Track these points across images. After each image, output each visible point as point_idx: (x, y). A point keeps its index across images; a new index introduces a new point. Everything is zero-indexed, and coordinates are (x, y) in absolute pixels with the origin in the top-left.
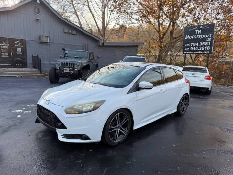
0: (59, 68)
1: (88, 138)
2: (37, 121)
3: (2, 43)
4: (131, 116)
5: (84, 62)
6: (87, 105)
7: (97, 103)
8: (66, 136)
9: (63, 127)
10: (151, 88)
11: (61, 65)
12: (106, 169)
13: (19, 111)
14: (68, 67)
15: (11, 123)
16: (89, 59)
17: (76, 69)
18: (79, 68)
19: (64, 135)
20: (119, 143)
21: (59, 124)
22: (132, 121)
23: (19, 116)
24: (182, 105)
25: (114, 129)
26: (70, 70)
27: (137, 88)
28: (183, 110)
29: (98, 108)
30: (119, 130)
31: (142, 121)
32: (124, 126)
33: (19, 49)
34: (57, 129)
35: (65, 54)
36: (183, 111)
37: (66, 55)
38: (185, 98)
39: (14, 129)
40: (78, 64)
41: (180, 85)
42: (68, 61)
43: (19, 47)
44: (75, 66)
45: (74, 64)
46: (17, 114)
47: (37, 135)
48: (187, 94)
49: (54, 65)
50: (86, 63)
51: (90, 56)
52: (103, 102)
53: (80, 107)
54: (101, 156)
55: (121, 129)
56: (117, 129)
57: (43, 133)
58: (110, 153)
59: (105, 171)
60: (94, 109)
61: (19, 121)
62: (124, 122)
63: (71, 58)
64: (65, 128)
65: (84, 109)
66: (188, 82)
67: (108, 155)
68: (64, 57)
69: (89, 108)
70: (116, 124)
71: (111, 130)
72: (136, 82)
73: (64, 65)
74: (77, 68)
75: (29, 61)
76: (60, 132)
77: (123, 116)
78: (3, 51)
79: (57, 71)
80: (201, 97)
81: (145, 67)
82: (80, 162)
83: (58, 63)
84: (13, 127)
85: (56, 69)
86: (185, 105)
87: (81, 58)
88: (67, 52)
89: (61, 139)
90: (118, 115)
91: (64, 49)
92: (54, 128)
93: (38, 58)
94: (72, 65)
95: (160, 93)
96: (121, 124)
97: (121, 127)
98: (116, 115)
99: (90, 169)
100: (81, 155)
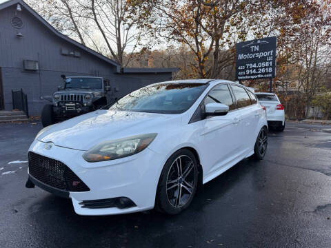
0: (58, 103)
2: (30, 184)
4: (198, 161)
5: (98, 94)
8: (88, 204)
9: (83, 187)
10: (224, 113)
14: (73, 102)
16: (105, 89)
17: (85, 105)
18: (90, 102)
19: (84, 202)
21: (74, 184)
22: (200, 169)
24: (260, 144)
25: (173, 184)
26: (76, 107)
27: (202, 115)
29: (147, 146)
30: (182, 185)
32: (189, 179)
34: (71, 192)
35: (66, 83)
36: (262, 153)
37: (68, 85)
38: (263, 133)
40: (88, 96)
42: (72, 93)
44: (84, 101)
45: (82, 96)
47: (30, 208)
48: (265, 126)
49: (50, 100)
50: (100, 95)
51: (105, 85)
52: (154, 136)
53: (112, 148)
55: (184, 184)
56: (178, 184)
57: (41, 206)
58: (172, 227)
60: (139, 150)
62: (188, 171)
63: (76, 88)
64: (87, 189)
65: (120, 152)
68: (65, 88)
69: (129, 150)
70: (176, 176)
71: (169, 186)
72: (200, 105)
73: (66, 99)
74: (87, 103)
75: (8, 99)
76: (76, 198)
77: (186, 160)
79: (55, 110)
81: (207, 83)
83: (56, 96)
85: (53, 106)
86: (264, 144)
87: (92, 89)
88: (69, 80)
89: (80, 210)
90: (178, 160)
91: (63, 77)
92: (65, 191)
93: (22, 93)
94: (78, 99)
95: (234, 123)
96: (184, 175)
97: (183, 180)
98: (176, 160)
100: (121, 236)
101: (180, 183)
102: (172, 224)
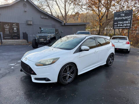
0: (38, 39)
1: (49, 80)
3: (5, 25)
4: (76, 67)
5: (52, 35)
6: (49, 61)
7: (54, 59)
9: (34, 74)
10: (88, 50)
12: (59, 98)
13: (13, 65)
14: (43, 39)
15: (7, 72)
16: (56, 33)
18: (49, 39)
19: (35, 78)
20: (69, 83)
21: (32, 72)
22: (77, 70)
23: (12, 67)
24: (109, 60)
25: (65, 74)
26: (44, 40)
27: (80, 50)
28: (111, 63)
29: (55, 62)
30: (69, 75)
31: (83, 70)
32: (72, 73)
33: (15, 29)
34: (31, 75)
36: (110, 64)
37: (42, 31)
38: (112, 56)
39: (8, 75)
41: (108, 48)
42: (43, 35)
43: (15, 27)
44: (47, 38)
46: (12, 66)
47: (21, 78)
48: (113, 53)
49: (35, 37)
50: (53, 36)
51: (56, 31)
52: (58, 58)
53: (44, 62)
54: (57, 91)
55: (70, 75)
56: (67, 75)
57: (24, 78)
58: (63, 88)
59: (58, 99)
60: (52, 63)
61: (12, 70)
62: (72, 70)
63: (45, 33)
64: (36, 74)
65: (47, 63)
66: (114, 46)
67: (61, 90)
68: (41, 32)
69: (50, 63)
70: (66, 72)
71: (63, 75)
72: (79, 47)
73: (41, 37)
74: (48, 39)
75: (21, 35)
76: (33, 77)
77: (71, 67)
78: (6, 30)
79: (37, 41)
80: (123, 55)
81: (85, 37)
82: (44, 94)
83: (37, 36)
84: (8, 74)
85: (36, 40)
86: (112, 60)
87: (51, 33)
88: (42, 29)
89: (34, 81)
90: (67, 67)
91: (40, 28)
92: (30, 74)
93: (26, 33)
94: (45, 37)
95: (94, 53)
96: (70, 72)
97: (70, 73)
99: (49, 98)
100: (45, 90)
101: (68, 74)
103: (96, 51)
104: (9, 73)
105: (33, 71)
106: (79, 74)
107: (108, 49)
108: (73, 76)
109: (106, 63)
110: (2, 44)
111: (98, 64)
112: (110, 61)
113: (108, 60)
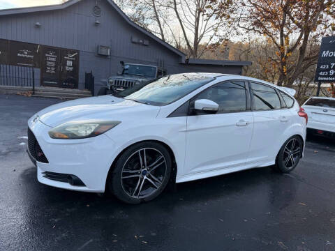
0: (111, 87)
1: (80, 183)
3: (48, 54)
9: (44, 159)
10: (214, 112)
11: (114, 84)
19: (46, 172)
20: (143, 202)
21: (39, 154)
22: (174, 166)
23: (22, 144)
24: (286, 156)
27: (190, 110)
28: (290, 164)
29: (101, 134)
30: (145, 177)
32: (157, 173)
33: (69, 63)
34: (37, 162)
35: (124, 69)
36: (288, 166)
38: (294, 143)
40: (137, 83)
41: (284, 117)
42: (125, 79)
43: (70, 60)
45: (132, 83)
48: (298, 137)
52: (116, 124)
53: (76, 129)
54: (100, 217)
55: (149, 177)
56: (140, 176)
58: (120, 214)
62: (155, 165)
63: (131, 75)
64: (46, 161)
68: (123, 73)
70: (139, 168)
71: (125, 174)
72: (190, 100)
73: (118, 84)
78: (49, 64)
81: (214, 77)
82: (56, 220)
83: (111, 80)
85: (107, 89)
86: (295, 156)
87: (144, 76)
88: (127, 67)
89: (42, 179)
90: (142, 152)
91: (122, 63)
92: (35, 159)
93: (91, 75)
94: (129, 85)
95: (238, 126)
96: (150, 168)
97: (149, 172)
98: (139, 151)
99: (64, 235)
100: (68, 210)
101: (144, 174)
102: (121, 212)
103: (242, 121)
104: (6, 154)
105: (41, 151)
106: (178, 181)
107: (284, 122)
108: (159, 183)
109: (273, 163)
110: (34, 93)
111: (248, 160)
112: (287, 160)
113: (281, 155)
